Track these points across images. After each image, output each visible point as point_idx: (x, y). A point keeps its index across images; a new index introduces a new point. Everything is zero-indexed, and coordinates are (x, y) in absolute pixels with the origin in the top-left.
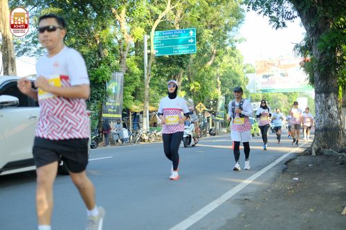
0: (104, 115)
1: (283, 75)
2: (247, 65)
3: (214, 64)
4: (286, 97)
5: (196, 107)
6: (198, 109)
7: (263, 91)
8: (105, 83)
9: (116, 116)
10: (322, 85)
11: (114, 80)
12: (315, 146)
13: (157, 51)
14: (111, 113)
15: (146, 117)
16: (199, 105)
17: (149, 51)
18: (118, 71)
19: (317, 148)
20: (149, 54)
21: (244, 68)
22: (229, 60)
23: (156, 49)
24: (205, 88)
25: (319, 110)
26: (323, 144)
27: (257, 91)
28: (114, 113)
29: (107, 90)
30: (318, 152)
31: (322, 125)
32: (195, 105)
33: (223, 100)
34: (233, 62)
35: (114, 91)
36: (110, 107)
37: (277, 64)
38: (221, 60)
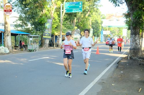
0: (44, 37)
1: (118, 20)
2: (103, 15)
3: (89, 16)
4: (118, 29)
5: (81, 33)
6: (82, 34)
7: (109, 26)
8: (44, 23)
9: (48, 37)
10: (134, 31)
11: (48, 22)
12: (130, 55)
13: (66, 11)
14: (46, 36)
15: (61, 37)
16: (82, 32)
17: (63, 11)
18: (50, 19)
19: (130, 56)
20: (63, 12)
21: (101, 16)
22: (95, 13)
23: (66, 10)
24: (85, 25)
25: (132, 41)
26: (133, 55)
27: (106, 27)
28: (48, 36)
29: (45, 26)
30: (131, 58)
31: (133, 47)
32: (81, 32)
33: (92, 30)
34: (97, 14)
35: (48, 27)
36: (46, 33)
37: (115, 16)
38: (92, 14)
